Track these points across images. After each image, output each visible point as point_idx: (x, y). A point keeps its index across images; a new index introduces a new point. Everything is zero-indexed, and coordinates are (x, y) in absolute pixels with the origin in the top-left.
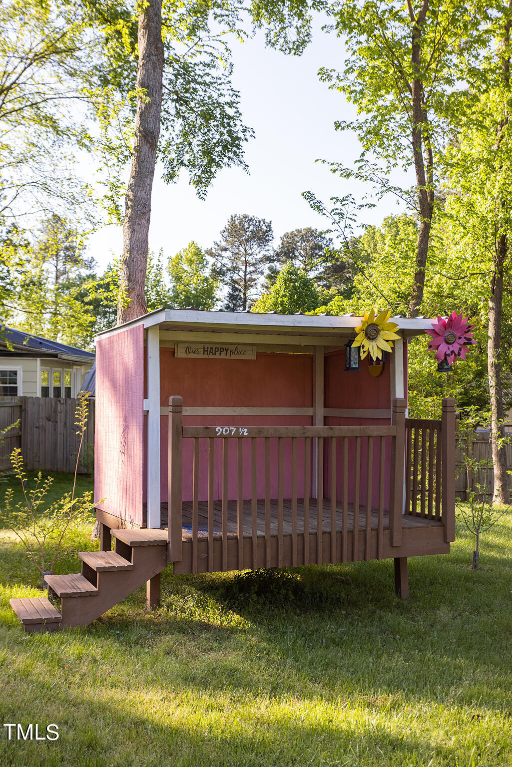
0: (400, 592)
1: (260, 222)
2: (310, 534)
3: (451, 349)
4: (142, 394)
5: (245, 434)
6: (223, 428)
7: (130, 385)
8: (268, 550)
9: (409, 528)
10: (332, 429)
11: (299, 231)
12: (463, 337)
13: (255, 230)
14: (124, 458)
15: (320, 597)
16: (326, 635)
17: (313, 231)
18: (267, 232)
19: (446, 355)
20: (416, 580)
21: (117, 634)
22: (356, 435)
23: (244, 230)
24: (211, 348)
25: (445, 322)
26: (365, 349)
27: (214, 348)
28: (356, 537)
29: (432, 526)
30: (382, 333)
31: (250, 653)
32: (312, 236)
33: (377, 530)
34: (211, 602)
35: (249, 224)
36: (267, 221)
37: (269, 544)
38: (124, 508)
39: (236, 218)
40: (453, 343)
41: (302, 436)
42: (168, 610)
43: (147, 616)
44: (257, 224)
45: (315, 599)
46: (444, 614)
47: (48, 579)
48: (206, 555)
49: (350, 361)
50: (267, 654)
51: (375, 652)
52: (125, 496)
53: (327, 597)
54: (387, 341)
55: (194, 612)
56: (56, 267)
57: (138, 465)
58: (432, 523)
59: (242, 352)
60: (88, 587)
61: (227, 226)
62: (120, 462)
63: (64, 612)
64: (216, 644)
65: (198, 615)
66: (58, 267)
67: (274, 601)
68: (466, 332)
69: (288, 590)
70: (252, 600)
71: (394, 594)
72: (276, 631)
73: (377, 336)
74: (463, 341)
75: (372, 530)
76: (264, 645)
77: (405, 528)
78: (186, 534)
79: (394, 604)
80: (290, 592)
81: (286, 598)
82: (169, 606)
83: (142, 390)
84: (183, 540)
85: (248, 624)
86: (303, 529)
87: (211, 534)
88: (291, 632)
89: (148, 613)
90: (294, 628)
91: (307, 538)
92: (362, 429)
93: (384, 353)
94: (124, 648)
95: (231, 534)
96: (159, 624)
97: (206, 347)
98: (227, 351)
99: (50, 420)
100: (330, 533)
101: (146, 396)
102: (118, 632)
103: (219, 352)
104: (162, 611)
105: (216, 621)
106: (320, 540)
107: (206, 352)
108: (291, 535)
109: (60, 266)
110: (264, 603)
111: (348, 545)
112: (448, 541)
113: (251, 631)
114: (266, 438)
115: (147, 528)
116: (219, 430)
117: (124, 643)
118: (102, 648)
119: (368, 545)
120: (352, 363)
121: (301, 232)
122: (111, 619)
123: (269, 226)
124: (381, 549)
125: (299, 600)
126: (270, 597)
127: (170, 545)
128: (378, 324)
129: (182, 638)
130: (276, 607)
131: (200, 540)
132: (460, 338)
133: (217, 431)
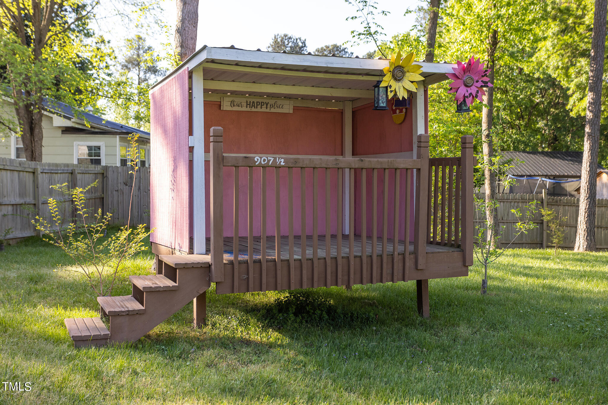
0: (422, 312)
1: (297, 40)
2: (343, 258)
3: (469, 92)
4: (187, 132)
5: (282, 164)
6: (261, 158)
7: (177, 126)
8: (304, 272)
9: (432, 253)
10: (362, 160)
11: (327, 47)
12: (480, 80)
13: (293, 45)
14: (173, 194)
15: (351, 317)
16: (359, 349)
17: (338, 47)
18: (302, 47)
19: (464, 97)
20: (435, 303)
21: (163, 349)
22: (384, 167)
23: (284, 46)
24: (253, 102)
25: (464, 66)
26: (393, 89)
27: (255, 102)
28: (385, 260)
29: (452, 251)
30: (407, 74)
31: (287, 365)
32: (337, 50)
33: (403, 255)
34: (253, 321)
35: (288, 41)
36: (303, 39)
37: (305, 266)
38: (174, 238)
39: (278, 37)
40: (471, 86)
41: (335, 166)
42: (213, 328)
43: (193, 333)
44: (295, 41)
45: (347, 318)
46: (463, 330)
47: (100, 299)
48: (246, 276)
49: (379, 100)
50: (304, 366)
51: (405, 363)
52: (174, 227)
53: (358, 317)
54: (412, 82)
55: (237, 330)
56: (139, 76)
57: (185, 197)
58: (452, 249)
59: (281, 106)
60: (136, 306)
61: (272, 43)
62: (171, 198)
63: (112, 329)
64: (255, 358)
65: (240, 333)
66: (140, 76)
67: (310, 321)
68: (483, 76)
69: (322, 311)
70: (290, 319)
71: (417, 314)
72: (311, 345)
73: (403, 78)
74: (479, 84)
75: (399, 254)
76: (301, 357)
77: (429, 253)
78: (227, 257)
79: (418, 322)
80: (324, 313)
81: (321, 318)
82: (214, 325)
83: (188, 128)
84: (225, 262)
85: (287, 341)
86: (336, 254)
87: (251, 257)
88: (326, 346)
89: (194, 331)
90: (328, 343)
91: (340, 261)
92: (390, 161)
93: (410, 93)
94: (166, 361)
95: (270, 257)
96: (203, 341)
97: (249, 102)
98: (267, 105)
99: (127, 185)
100: (360, 257)
101: (191, 133)
102: (164, 347)
103: (260, 106)
104: (207, 329)
105: (256, 337)
106: (352, 263)
107: (248, 106)
108: (325, 258)
109: (142, 75)
110: (301, 322)
111: (377, 268)
112: (467, 265)
113: (289, 345)
114: (302, 168)
115: (193, 254)
116: (258, 160)
117: (168, 357)
118: (145, 361)
119: (395, 267)
120: (380, 102)
121: (329, 47)
122: (160, 336)
123: (304, 43)
124: (407, 272)
125: (333, 320)
126: (306, 317)
127: (213, 267)
128: (404, 66)
129: (223, 352)
130: (312, 326)
131: (240, 263)
132: (477, 81)
133: (256, 160)
